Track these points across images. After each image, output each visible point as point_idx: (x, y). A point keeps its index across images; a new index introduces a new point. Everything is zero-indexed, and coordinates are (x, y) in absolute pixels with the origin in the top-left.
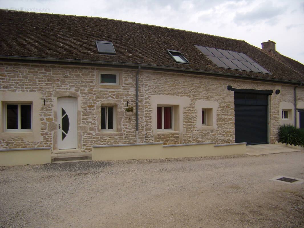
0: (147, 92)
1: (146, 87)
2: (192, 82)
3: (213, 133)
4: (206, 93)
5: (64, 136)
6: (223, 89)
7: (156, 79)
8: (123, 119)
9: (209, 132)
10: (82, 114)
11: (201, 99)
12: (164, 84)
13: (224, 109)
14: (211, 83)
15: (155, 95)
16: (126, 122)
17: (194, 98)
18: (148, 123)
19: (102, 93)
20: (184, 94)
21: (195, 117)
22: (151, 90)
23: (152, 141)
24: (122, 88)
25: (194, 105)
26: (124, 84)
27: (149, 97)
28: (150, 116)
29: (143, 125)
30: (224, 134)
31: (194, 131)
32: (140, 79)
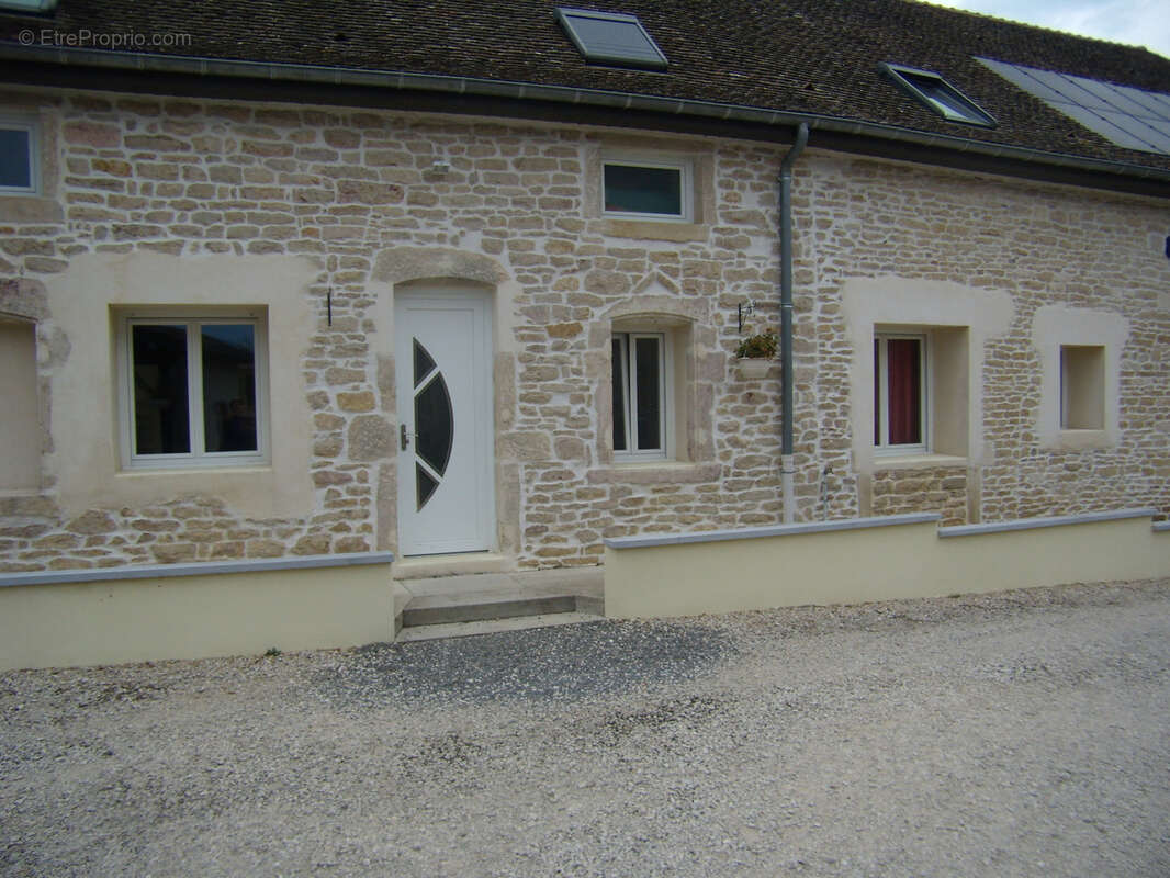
0: (828, 262)
1: (821, 237)
2: (1020, 218)
3: (1103, 463)
4: (1078, 274)
5: (426, 487)
6: (1147, 255)
7: (865, 196)
8: (717, 398)
9: (1086, 458)
10: (520, 368)
11: (1057, 298)
12: (902, 223)
13: (1152, 350)
14: (1099, 225)
15: (863, 274)
16: (736, 412)
17: (1030, 295)
18: (837, 412)
19: (619, 260)
20: (985, 275)
21: (1032, 389)
22: (847, 251)
23: (853, 503)
24: (713, 236)
25: (1027, 327)
26: (722, 215)
27: (835, 286)
28: (844, 380)
29: (814, 424)
30: (1150, 466)
31: (1027, 454)
32: (796, 195)
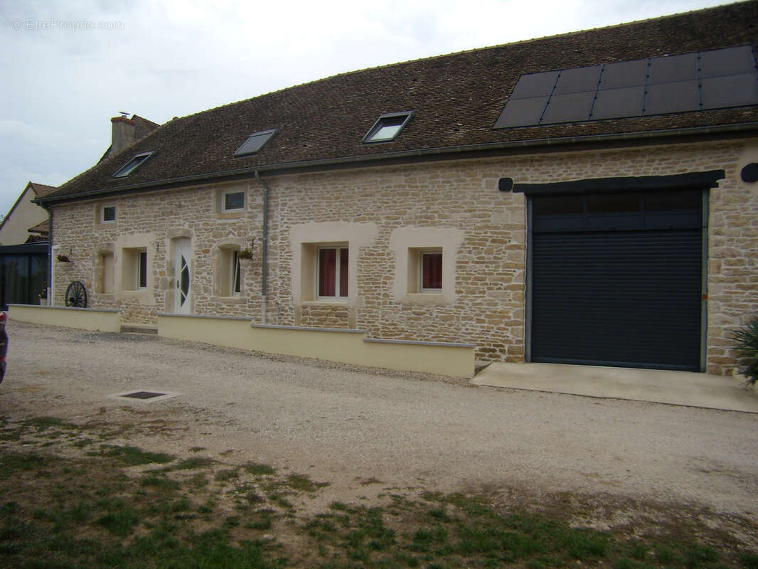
0: (285, 220)
1: (282, 210)
2: (385, 186)
3: (442, 313)
4: (424, 208)
5: (183, 300)
6: (483, 192)
7: (303, 190)
8: (246, 274)
9: (429, 309)
11: (407, 223)
12: (318, 198)
13: (485, 248)
14: (442, 180)
15: (299, 223)
16: (252, 279)
17: (390, 223)
18: (286, 279)
19: (220, 227)
20: (362, 216)
21: (389, 271)
22: (293, 214)
23: (293, 318)
24: (247, 215)
25: (386, 239)
26: (250, 207)
27: (287, 229)
28: (288, 267)
29: (277, 284)
30: (482, 318)
31: (385, 304)
32: (274, 195)
